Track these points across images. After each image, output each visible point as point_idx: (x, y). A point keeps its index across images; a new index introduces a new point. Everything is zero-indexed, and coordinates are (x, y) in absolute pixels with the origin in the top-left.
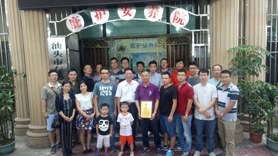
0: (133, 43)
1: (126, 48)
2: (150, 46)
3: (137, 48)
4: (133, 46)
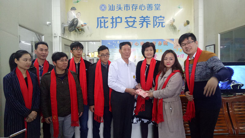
0: (103, 17)
2: (142, 24)
3: (112, 27)
4: (103, 22)
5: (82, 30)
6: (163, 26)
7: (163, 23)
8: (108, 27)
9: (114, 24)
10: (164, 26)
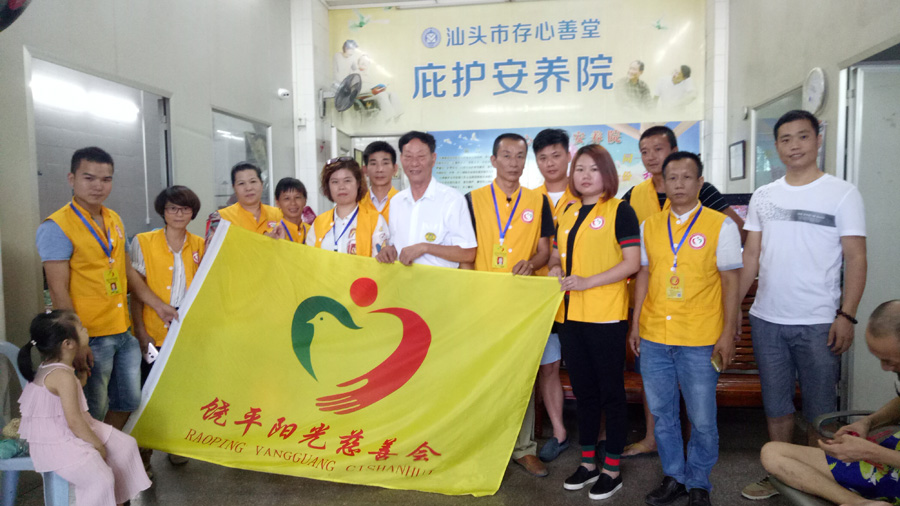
0: (430, 66)
1: (382, 97)
2: (544, 80)
3: (457, 95)
4: (429, 81)
5: (374, 104)
6: (608, 85)
7: (608, 77)
8: (444, 94)
9: (463, 84)
10: (611, 87)
